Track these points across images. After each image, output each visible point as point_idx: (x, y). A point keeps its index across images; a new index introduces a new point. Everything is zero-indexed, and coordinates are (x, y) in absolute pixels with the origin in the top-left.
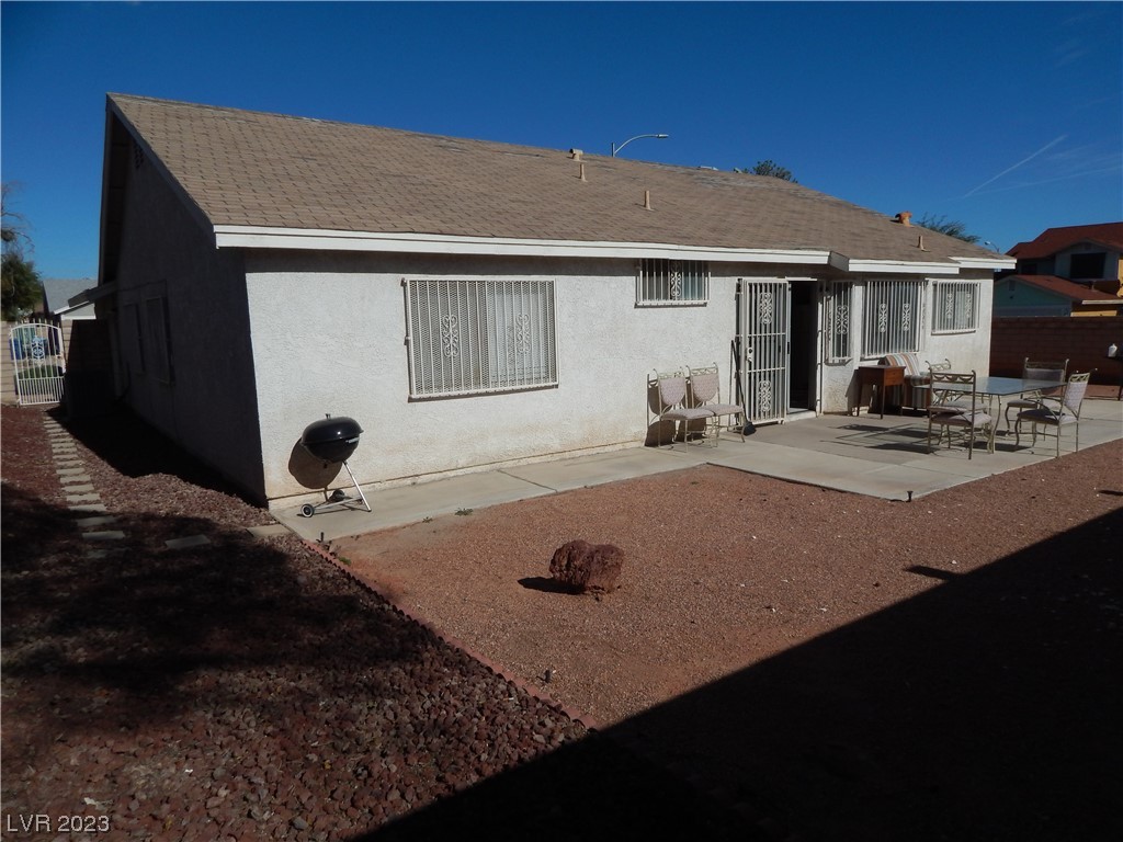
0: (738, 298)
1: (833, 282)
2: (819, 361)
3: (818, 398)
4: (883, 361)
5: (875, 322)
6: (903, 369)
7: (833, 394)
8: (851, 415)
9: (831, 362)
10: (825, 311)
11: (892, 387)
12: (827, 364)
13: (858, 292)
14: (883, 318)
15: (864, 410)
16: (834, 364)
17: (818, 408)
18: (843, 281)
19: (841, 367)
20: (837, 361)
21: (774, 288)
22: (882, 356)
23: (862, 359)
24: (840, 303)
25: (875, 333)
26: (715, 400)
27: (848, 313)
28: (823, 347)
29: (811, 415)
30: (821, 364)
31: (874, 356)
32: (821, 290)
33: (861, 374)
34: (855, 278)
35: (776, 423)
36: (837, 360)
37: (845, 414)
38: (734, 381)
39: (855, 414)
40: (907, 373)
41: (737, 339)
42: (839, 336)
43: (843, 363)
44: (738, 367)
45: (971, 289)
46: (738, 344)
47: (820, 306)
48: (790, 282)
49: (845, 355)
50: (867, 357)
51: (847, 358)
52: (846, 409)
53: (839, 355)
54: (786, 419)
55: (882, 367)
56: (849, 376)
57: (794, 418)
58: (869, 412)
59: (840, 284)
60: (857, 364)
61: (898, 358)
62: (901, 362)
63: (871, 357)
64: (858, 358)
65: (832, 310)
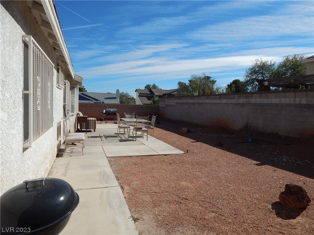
7: (70, 127)
56: (74, 120)
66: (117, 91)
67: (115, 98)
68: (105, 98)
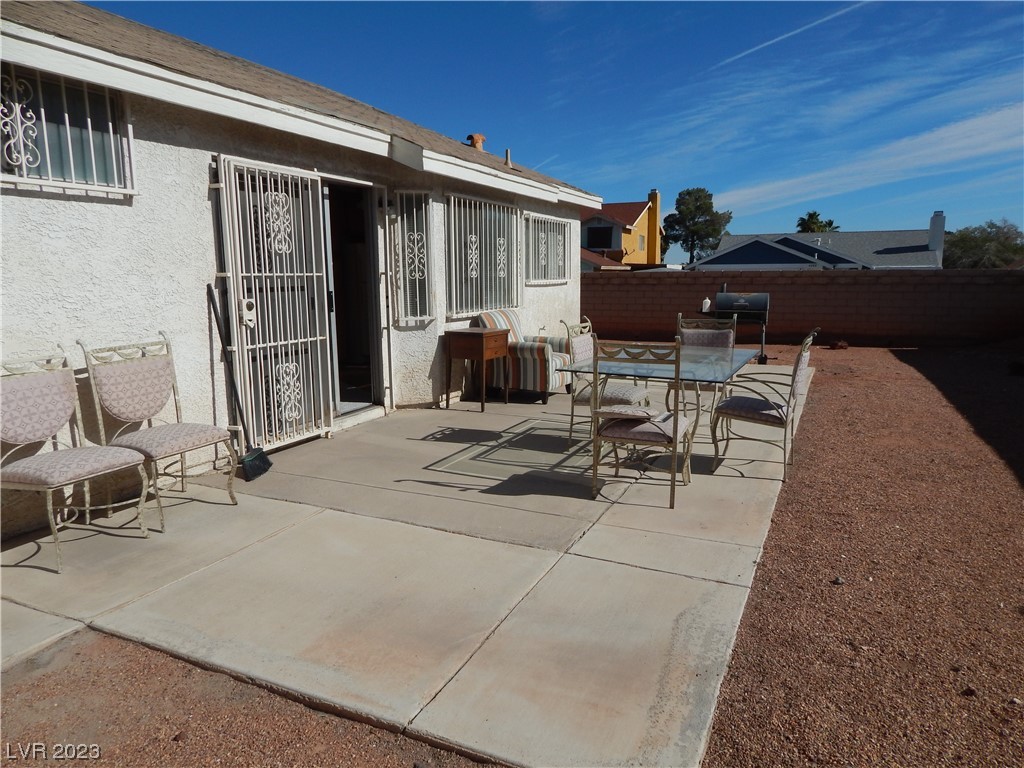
0: (215, 196)
1: (398, 192)
2: (384, 323)
3: (386, 384)
4: (476, 321)
5: (464, 263)
6: (505, 333)
7: (409, 376)
8: (438, 407)
9: (402, 324)
10: (388, 239)
11: (492, 360)
12: (398, 328)
13: (436, 211)
14: (473, 256)
15: (455, 397)
16: (407, 328)
17: (387, 401)
18: (414, 192)
19: (419, 333)
20: (412, 323)
21: (297, 188)
22: (475, 313)
23: (449, 320)
24: (411, 229)
25: (464, 280)
26: (167, 416)
27: (424, 245)
28: (390, 302)
29: (377, 413)
30: (388, 328)
31: (464, 315)
32: (381, 204)
33: (449, 342)
34: (431, 189)
35: (318, 437)
36: (412, 321)
37: (428, 406)
38: (220, 368)
39: (443, 404)
40: (511, 339)
41: (222, 283)
42: (413, 282)
43: (422, 326)
44: (227, 339)
45: (561, 229)
46: (224, 293)
47: (381, 232)
48: (325, 182)
49: (423, 312)
50: (455, 316)
51: (426, 318)
52: (429, 399)
53: (414, 313)
54: (336, 427)
55: (476, 330)
56: (432, 347)
57: (349, 422)
58: (463, 399)
59: (409, 198)
60: (441, 327)
61: (497, 318)
62: (502, 324)
63: (460, 316)
64: (444, 318)
65: (399, 240)
66: (932, 218)
67: (924, 248)
68: (878, 252)
